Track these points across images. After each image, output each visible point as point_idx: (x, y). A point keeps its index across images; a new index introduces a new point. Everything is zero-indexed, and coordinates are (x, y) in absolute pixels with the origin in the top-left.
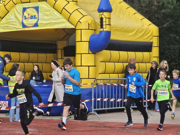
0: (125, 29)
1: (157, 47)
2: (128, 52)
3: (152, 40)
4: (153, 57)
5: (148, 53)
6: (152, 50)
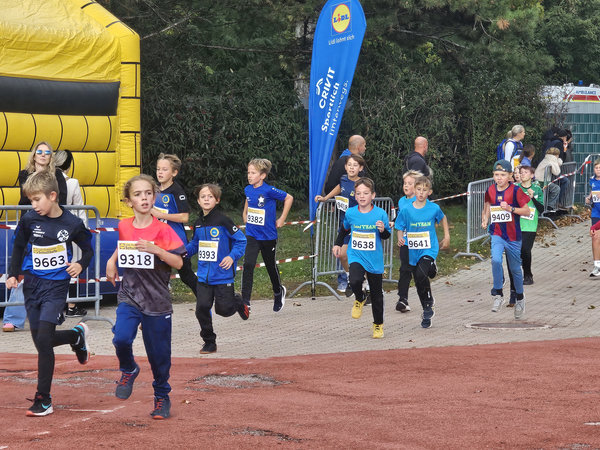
0: (27, 40)
1: (135, 98)
2: (36, 116)
3: (118, 76)
4: (122, 132)
5: (104, 119)
6: (118, 110)
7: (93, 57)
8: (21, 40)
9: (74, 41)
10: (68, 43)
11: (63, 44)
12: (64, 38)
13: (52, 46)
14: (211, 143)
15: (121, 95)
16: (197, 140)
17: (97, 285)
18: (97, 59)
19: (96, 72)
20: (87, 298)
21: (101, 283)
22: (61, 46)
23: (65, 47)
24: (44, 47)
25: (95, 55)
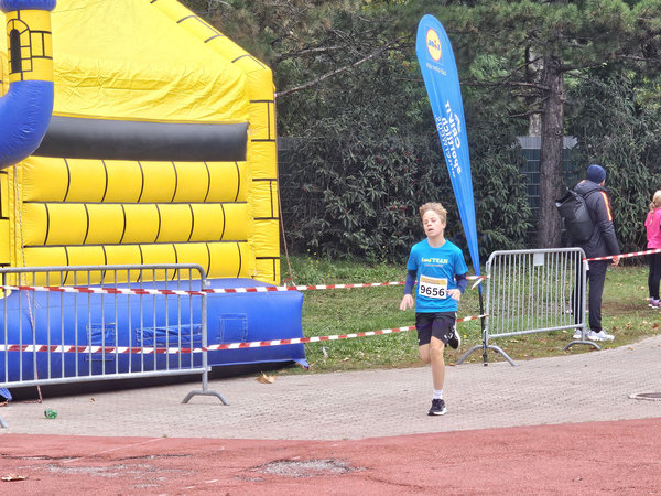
0: (130, 78)
1: (269, 140)
2: (143, 163)
3: (247, 116)
4: (254, 180)
5: (230, 165)
6: (248, 154)
7: (215, 95)
8: (123, 78)
9: (189, 78)
10: (182, 80)
11: (176, 82)
12: (176, 75)
13: (161, 83)
15: (250, 137)
16: (401, 185)
17: (205, 355)
18: (220, 97)
19: (218, 112)
20: (193, 370)
21: (210, 353)
22: (172, 83)
23: (179, 85)
24: (151, 86)
25: (217, 94)
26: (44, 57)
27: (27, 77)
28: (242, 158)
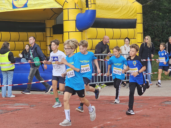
3: (136, 17)
4: (138, 33)
6: (137, 27)
9: (124, 7)
10: (122, 8)
12: (121, 7)
13: (117, 9)
14: (162, 35)
16: (158, 34)
22: (120, 9)
24: (115, 9)
25: (130, 11)
26: (94, 4)
27: (90, 9)
28: (135, 28)
